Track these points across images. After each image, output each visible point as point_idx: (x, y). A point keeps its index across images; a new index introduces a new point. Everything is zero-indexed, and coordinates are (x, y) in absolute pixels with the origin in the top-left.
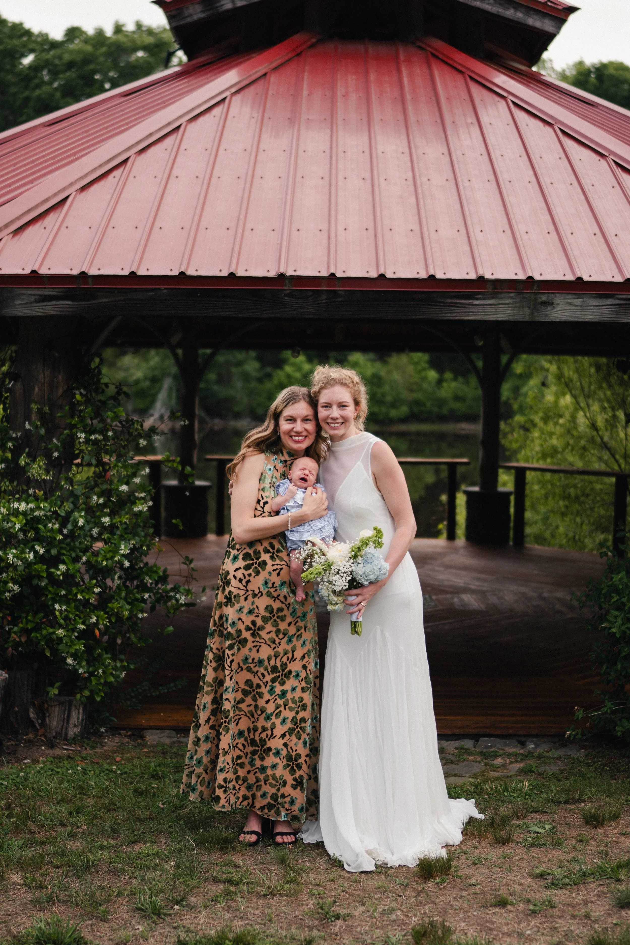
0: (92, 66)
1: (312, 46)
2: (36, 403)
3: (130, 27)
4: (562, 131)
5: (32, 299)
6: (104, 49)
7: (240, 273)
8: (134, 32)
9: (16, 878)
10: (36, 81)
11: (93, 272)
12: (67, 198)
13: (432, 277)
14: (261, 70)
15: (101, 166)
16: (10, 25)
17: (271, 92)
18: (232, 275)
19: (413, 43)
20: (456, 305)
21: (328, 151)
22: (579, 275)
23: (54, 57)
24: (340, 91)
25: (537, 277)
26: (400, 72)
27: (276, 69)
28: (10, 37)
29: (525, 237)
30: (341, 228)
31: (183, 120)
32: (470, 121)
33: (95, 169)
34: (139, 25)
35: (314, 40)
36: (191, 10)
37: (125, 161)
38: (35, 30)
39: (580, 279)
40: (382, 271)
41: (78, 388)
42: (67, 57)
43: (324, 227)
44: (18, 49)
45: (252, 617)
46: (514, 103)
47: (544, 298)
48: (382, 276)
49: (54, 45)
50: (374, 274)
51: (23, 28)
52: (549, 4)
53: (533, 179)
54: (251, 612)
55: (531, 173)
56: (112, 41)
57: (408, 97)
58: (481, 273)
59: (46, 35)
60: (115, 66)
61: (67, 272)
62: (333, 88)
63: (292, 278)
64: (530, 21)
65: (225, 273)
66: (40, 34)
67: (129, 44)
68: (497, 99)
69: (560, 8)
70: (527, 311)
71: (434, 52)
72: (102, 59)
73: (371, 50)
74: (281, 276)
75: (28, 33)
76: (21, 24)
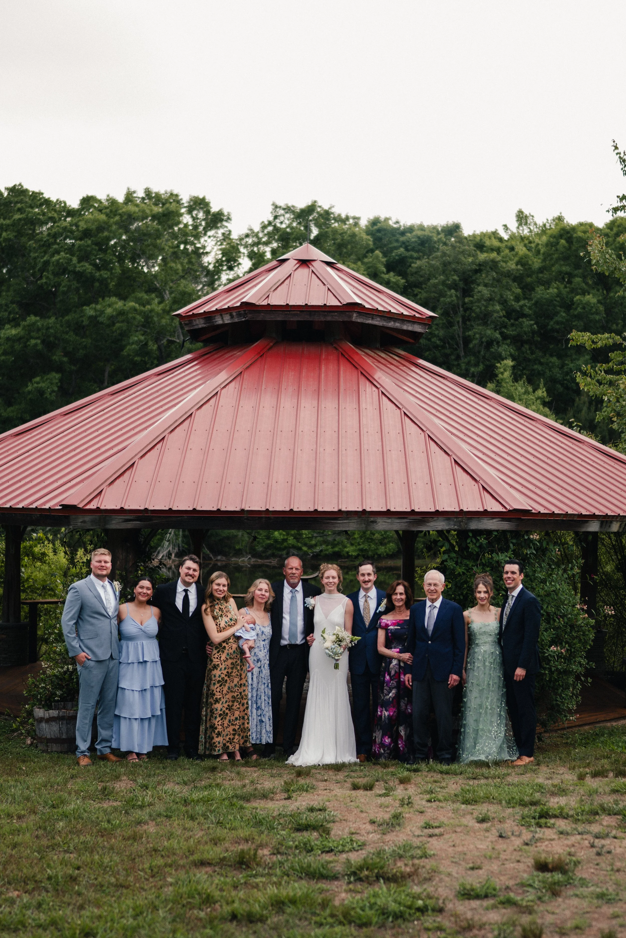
0: (106, 234)
1: (269, 349)
2: (119, 570)
3: (141, 194)
4: (405, 413)
5: (121, 520)
6: (117, 218)
7: (223, 509)
8: (143, 199)
9: (125, 778)
10: (56, 246)
11: (151, 508)
12: (134, 463)
13: (316, 510)
14: (238, 370)
15: (150, 443)
16: (31, 193)
17: (243, 388)
18: (219, 510)
19: (332, 344)
20: (328, 523)
21: (272, 431)
22: (388, 508)
23: (71, 225)
24: (284, 385)
25: (368, 509)
26: (320, 369)
27: (248, 368)
28: (32, 207)
29: (368, 485)
30: (274, 482)
31: (193, 410)
32: (355, 407)
33: (148, 445)
34: (148, 192)
35: (271, 344)
36: (197, 322)
37: (163, 439)
38: (54, 199)
39: (389, 510)
40: (292, 508)
41: (139, 562)
42: (83, 225)
43: (266, 482)
44: (38, 217)
45: (226, 670)
46: (382, 392)
47: (372, 519)
48: (291, 510)
49: (71, 213)
50: (288, 509)
51: (44, 198)
52: (417, 315)
53: (380, 448)
54: (225, 669)
55: (380, 443)
56: (124, 210)
57: (323, 388)
58: (340, 508)
59: (65, 203)
60: (127, 231)
61: (138, 508)
62: (280, 383)
63: (248, 511)
64: (405, 327)
65: (215, 509)
66: (59, 202)
67: (140, 214)
68: (374, 389)
69: (424, 317)
70: (364, 525)
71: (343, 353)
72: (114, 227)
73: (305, 352)
74: (243, 511)
75: (47, 202)
76: (42, 194)
